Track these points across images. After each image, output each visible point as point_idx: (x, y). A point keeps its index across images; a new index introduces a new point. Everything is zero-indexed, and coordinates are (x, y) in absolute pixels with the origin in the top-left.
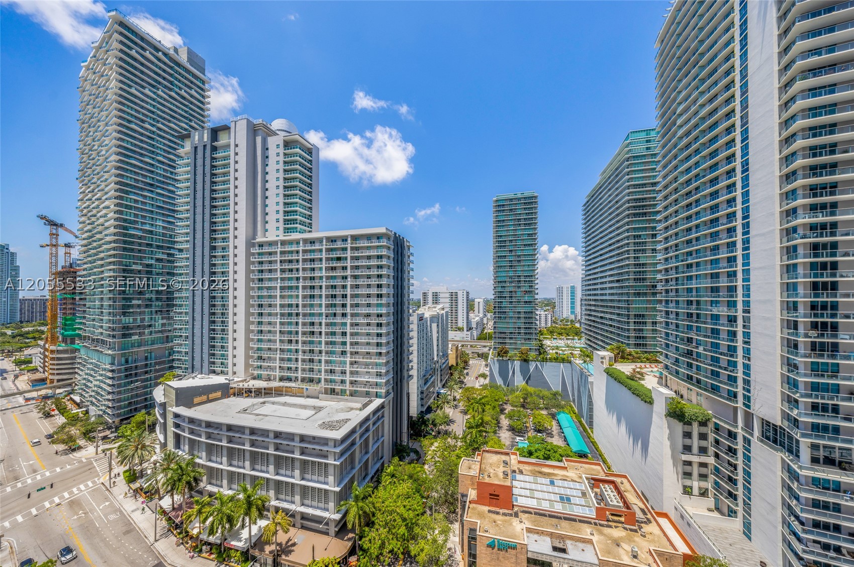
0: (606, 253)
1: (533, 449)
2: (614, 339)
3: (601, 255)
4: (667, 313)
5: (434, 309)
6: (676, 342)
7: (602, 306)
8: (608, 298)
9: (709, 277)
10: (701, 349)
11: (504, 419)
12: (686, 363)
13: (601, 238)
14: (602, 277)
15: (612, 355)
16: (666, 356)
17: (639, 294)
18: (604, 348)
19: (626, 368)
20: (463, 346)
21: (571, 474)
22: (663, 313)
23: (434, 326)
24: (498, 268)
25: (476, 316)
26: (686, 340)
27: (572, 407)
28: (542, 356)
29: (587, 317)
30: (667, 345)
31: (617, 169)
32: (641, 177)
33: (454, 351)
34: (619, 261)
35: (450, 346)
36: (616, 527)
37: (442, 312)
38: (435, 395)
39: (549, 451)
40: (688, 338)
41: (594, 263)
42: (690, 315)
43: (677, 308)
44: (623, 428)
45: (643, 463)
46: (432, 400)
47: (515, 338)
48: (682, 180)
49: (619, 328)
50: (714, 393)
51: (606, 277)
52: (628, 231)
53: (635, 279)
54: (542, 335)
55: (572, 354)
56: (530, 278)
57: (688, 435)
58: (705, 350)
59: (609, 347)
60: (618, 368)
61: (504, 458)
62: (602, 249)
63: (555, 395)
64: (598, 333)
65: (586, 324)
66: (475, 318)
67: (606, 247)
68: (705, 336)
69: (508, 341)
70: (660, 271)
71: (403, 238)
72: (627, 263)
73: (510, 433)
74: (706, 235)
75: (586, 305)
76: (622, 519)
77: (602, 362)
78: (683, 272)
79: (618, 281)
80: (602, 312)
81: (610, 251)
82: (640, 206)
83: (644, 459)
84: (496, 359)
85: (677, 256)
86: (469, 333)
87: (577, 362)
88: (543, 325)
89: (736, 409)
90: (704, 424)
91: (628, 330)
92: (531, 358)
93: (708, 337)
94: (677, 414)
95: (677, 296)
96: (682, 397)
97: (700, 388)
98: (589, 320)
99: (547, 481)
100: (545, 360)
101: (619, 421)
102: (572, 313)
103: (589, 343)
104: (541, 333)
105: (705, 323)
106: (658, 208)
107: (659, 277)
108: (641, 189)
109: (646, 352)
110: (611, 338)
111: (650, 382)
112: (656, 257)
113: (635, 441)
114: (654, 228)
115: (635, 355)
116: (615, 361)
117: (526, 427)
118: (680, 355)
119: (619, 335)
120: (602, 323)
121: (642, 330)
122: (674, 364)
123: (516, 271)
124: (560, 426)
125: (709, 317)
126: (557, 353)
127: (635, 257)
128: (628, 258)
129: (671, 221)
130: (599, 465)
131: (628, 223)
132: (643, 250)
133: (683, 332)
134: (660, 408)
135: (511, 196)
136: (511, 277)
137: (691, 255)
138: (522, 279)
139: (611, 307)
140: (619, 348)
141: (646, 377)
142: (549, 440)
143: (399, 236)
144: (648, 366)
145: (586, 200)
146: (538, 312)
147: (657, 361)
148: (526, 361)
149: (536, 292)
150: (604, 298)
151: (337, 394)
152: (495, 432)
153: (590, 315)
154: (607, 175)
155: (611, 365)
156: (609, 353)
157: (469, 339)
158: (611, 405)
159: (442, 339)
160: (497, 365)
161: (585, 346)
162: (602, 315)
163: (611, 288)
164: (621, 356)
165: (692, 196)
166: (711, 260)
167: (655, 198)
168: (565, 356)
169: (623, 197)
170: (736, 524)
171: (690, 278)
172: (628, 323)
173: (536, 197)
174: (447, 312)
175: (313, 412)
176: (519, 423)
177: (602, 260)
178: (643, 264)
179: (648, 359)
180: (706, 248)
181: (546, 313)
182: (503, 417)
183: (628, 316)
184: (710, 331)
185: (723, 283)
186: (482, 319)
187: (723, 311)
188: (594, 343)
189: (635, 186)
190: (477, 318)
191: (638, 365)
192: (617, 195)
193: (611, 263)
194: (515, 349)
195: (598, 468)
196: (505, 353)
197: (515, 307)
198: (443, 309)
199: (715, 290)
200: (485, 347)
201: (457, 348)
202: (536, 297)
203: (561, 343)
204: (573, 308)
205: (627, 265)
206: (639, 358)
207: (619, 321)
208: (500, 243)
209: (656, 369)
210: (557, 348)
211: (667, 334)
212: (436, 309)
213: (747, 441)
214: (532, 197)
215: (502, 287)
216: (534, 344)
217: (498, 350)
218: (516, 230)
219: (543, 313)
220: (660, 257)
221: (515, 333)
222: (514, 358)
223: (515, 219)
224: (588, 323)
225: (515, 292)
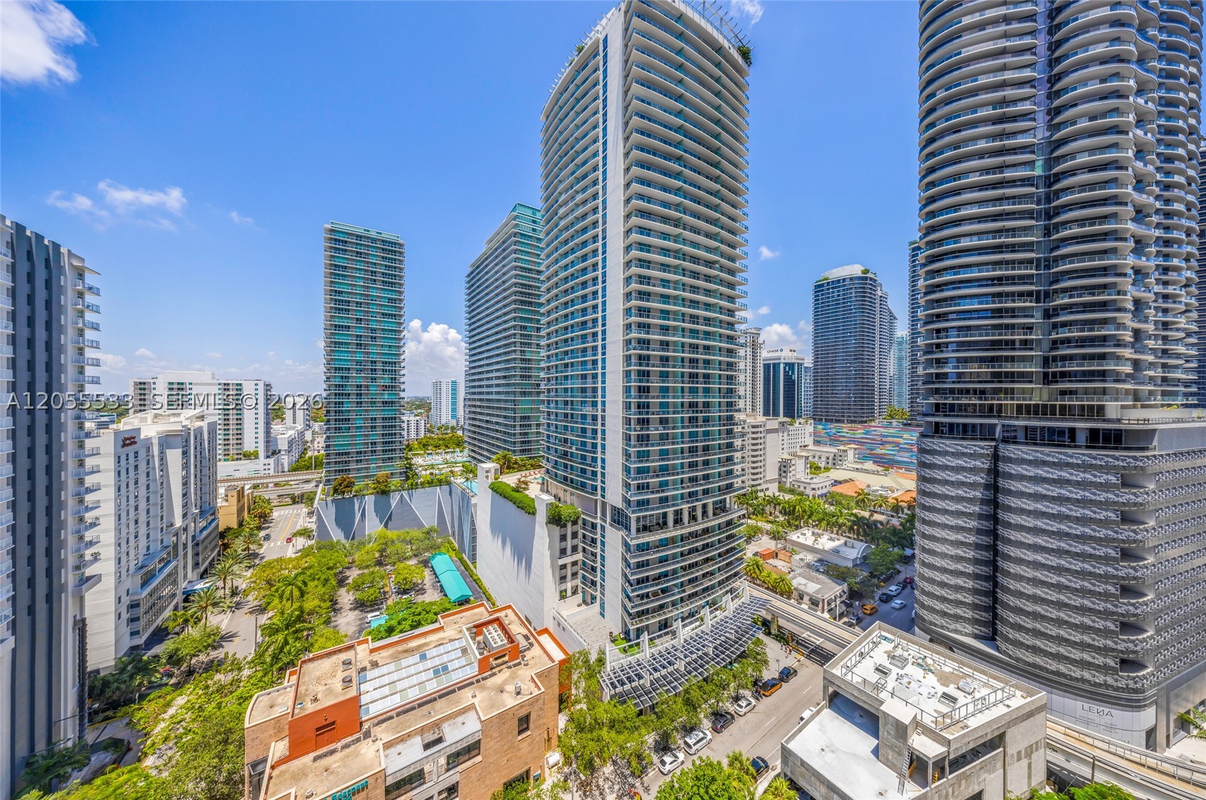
0: (493, 342)
1: (394, 622)
2: (501, 447)
3: (487, 344)
4: (549, 414)
5: (172, 419)
6: (555, 444)
7: (488, 407)
8: (494, 397)
9: (580, 377)
10: (574, 450)
11: (345, 594)
12: (563, 465)
13: (488, 322)
14: (488, 372)
15: (498, 466)
16: (548, 461)
17: (524, 394)
18: (490, 458)
19: (511, 479)
20: (255, 487)
21: (450, 632)
22: (545, 414)
23: (174, 456)
24: (334, 346)
25: (291, 428)
26: (563, 441)
27: (450, 543)
28: (410, 481)
29: (471, 422)
30: (548, 448)
31: (504, 242)
32: (527, 260)
33: (234, 500)
34: (505, 353)
35: (221, 491)
36: (500, 671)
37: (198, 424)
38: (179, 598)
39: (419, 614)
40: (564, 438)
41: (479, 353)
42: (566, 415)
43: (557, 408)
44: (508, 550)
45: (527, 583)
46: (168, 613)
47: (367, 460)
48: (562, 275)
49: (505, 433)
50: (583, 491)
51: (492, 371)
52: (514, 319)
53: (521, 376)
54: (410, 450)
55: (452, 472)
56: (393, 366)
57: (563, 538)
58: (577, 449)
59: (494, 457)
60: (504, 480)
61: (344, 656)
62: (488, 337)
63: (428, 533)
64: (483, 442)
65: (470, 431)
66: (284, 432)
67: (493, 335)
68: (577, 436)
69: (353, 466)
70: (543, 369)
72: (514, 356)
73: (357, 612)
74: (578, 336)
75: (469, 406)
76: (506, 658)
77: (487, 477)
78: (561, 372)
79: (505, 377)
80: (488, 415)
81: (497, 340)
82: (526, 293)
83: (527, 578)
84: (329, 499)
85: (557, 354)
86: (271, 461)
87: (458, 481)
88: (413, 435)
89: (596, 500)
90: (575, 523)
91: (515, 435)
92: (393, 488)
93: (579, 436)
94: (556, 520)
95: (557, 396)
96: (560, 500)
97: (573, 487)
98: (473, 425)
99: (417, 658)
100: (414, 487)
101: (504, 543)
102: (454, 416)
103: (473, 454)
104: (409, 447)
105: (576, 423)
106: (542, 300)
107: (542, 375)
108: (528, 274)
109: (531, 458)
110: (497, 446)
111: (534, 491)
112: (539, 353)
113: (519, 560)
114: (538, 321)
115: (520, 463)
116: (501, 473)
117: (385, 593)
118: (558, 457)
119: (505, 441)
120: (488, 429)
121: (527, 434)
122: (554, 467)
123: (368, 353)
124: (435, 574)
125: (580, 417)
126: (431, 474)
127: (521, 351)
128: (515, 351)
129: (553, 316)
130: (483, 605)
131: (515, 310)
132: (528, 343)
133: (561, 433)
134: (542, 516)
135: (360, 231)
136: (359, 363)
137: (568, 354)
138: (379, 366)
139: (498, 408)
140: (505, 457)
141: (531, 486)
142: (420, 599)
144: (532, 473)
145: (470, 270)
146: (405, 418)
147: (540, 467)
148: (384, 493)
149: (402, 387)
150: (490, 397)
152: (327, 622)
153: (474, 419)
154: (495, 244)
155: (496, 479)
156: (494, 464)
157: (272, 472)
158: (496, 528)
159: (200, 477)
160: (332, 509)
161: (469, 459)
162: (488, 418)
163: (498, 385)
164: (508, 466)
165: (568, 295)
166: (582, 361)
167: (539, 288)
168: (443, 477)
169: (510, 278)
170: (596, 607)
171: (566, 378)
172: (515, 426)
173: (401, 245)
174: (212, 428)
176: (372, 591)
177: (488, 351)
178: (530, 360)
179: (532, 466)
180: (578, 349)
181: (418, 418)
182: (343, 591)
183: (514, 418)
184: (580, 430)
185: (589, 384)
186: (302, 434)
187: (588, 410)
188: (479, 454)
189: (522, 269)
190: (291, 433)
191: (523, 473)
192: (504, 274)
193: (498, 355)
194: (367, 477)
195: (482, 609)
196: (347, 487)
197: (366, 411)
198: (202, 418)
199: (584, 390)
200: (307, 481)
201: (241, 494)
202: (402, 394)
203: (437, 459)
204: (454, 410)
205: (515, 359)
206: (524, 466)
207: (506, 425)
208: (339, 304)
209: (539, 475)
210: (432, 466)
211: (548, 436)
212: (182, 418)
213: (603, 528)
214: (395, 244)
215: (342, 377)
216: (398, 465)
217: (334, 483)
218: (368, 287)
219: (412, 418)
220: (543, 353)
221: (365, 452)
222: (365, 492)
223: (366, 271)
224: (473, 429)
225: (367, 386)
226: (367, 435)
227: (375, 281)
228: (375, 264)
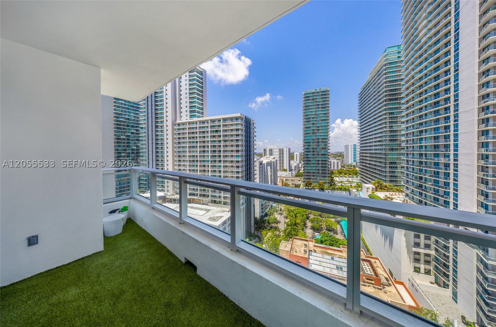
0: (373, 124)
1: (323, 240)
2: (377, 177)
3: (369, 125)
4: (407, 161)
5: (269, 159)
6: (412, 179)
7: (369, 157)
8: (373, 152)
9: (433, 138)
11: (309, 222)
12: (418, 192)
13: (369, 114)
14: (370, 139)
15: (374, 187)
16: (407, 188)
17: (392, 149)
18: (370, 182)
19: (382, 195)
20: (286, 180)
22: (405, 161)
23: (269, 168)
24: (306, 134)
26: (418, 178)
28: (332, 187)
30: (408, 181)
31: (378, 71)
32: (394, 76)
33: (281, 183)
34: (380, 129)
35: (279, 180)
36: (369, 286)
37: (274, 160)
38: (270, 207)
39: (333, 241)
40: (420, 177)
41: (365, 130)
42: (421, 162)
43: (413, 158)
45: (390, 252)
46: (268, 210)
47: (316, 176)
49: (380, 170)
51: (372, 139)
52: (385, 110)
53: (390, 140)
55: (351, 186)
56: (325, 140)
57: (417, 237)
59: (373, 182)
60: (378, 195)
61: (305, 242)
62: (370, 121)
64: (368, 174)
66: (294, 164)
67: (373, 120)
69: (312, 177)
71: (250, 119)
72: (385, 130)
73: (312, 230)
74: (431, 112)
76: (373, 282)
77: (368, 191)
79: (379, 141)
80: (368, 160)
81: (375, 123)
82: (393, 94)
83: (390, 250)
84: (304, 187)
86: (290, 172)
87: (354, 191)
88: (336, 168)
91: (386, 172)
92: (325, 188)
93: (432, 176)
95: (413, 151)
98: (362, 165)
99: (330, 257)
100: (333, 189)
102: (355, 161)
103: (362, 179)
104: (332, 173)
105: (430, 167)
106: (402, 96)
107: (403, 138)
108: (394, 83)
109: (396, 186)
110: (375, 177)
113: (386, 238)
115: (389, 187)
116: (376, 191)
117: (322, 227)
118: (415, 187)
119: (380, 175)
120: (370, 168)
121: (394, 172)
122: (411, 193)
123: (316, 136)
125: (433, 164)
126: (342, 185)
127: (390, 126)
128: (385, 127)
130: (362, 251)
131: (385, 105)
132: (395, 122)
133: (416, 173)
135: (314, 91)
136: (313, 140)
137: (422, 125)
139: (375, 157)
140: (379, 183)
142: (335, 235)
143: (248, 117)
144: (397, 194)
145: (361, 90)
146: (330, 160)
148: (322, 189)
149: (329, 148)
150: (371, 152)
151: (217, 203)
152: (303, 229)
153: (363, 163)
154: (373, 75)
155: (373, 193)
156: (372, 186)
157: (290, 176)
159: (274, 176)
161: (360, 181)
163: (376, 146)
164: (380, 188)
165: (423, 88)
166: (435, 128)
168: (346, 187)
169: (383, 89)
170: (449, 292)
171: (421, 139)
172: (386, 167)
173: (328, 91)
174: (276, 161)
175: (205, 212)
176: (317, 225)
177: (370, 129)
178: (395, 131)
179: (397, 190)
180: (431, 120)
181: (338, 161)
182: (308, 221)
183: (385, 163)
184: (433, 173)
185: (442, 142)
186: (298, 165)
188: (365, 179)
189: (390, 82)
190: (295, 164)
191: (391, 193)
192: (379, 88)
193: (375, 130)
194: (316, 182)
195: (362, 253)
196: (309, 184)
197: (316, 157)
198: (274, 158)
199: (436, 147)
200: (299, 181)
201: (283, 181)
202: (329, 151)
203: (345, 179)
204: (355, 158)
206: (392, 189)
207: (380, 166)
208: (307, 119)
209: (402, 196)
210: (342, 182)
211: (407, 175)
212: (270, 159)
214: (326, 91)
215: (308, 145)
216: (327, 179)
217: (306, 182)
218: (316, 111)
219: (335, 161)
220: (404, 126)
221: (316, 173)
222: (316, 188)
223: (316, 105)
224: (361, 167)
225: (316, 148)
226: (316, 167)
227: (319, 108)
228: (319, 101)
